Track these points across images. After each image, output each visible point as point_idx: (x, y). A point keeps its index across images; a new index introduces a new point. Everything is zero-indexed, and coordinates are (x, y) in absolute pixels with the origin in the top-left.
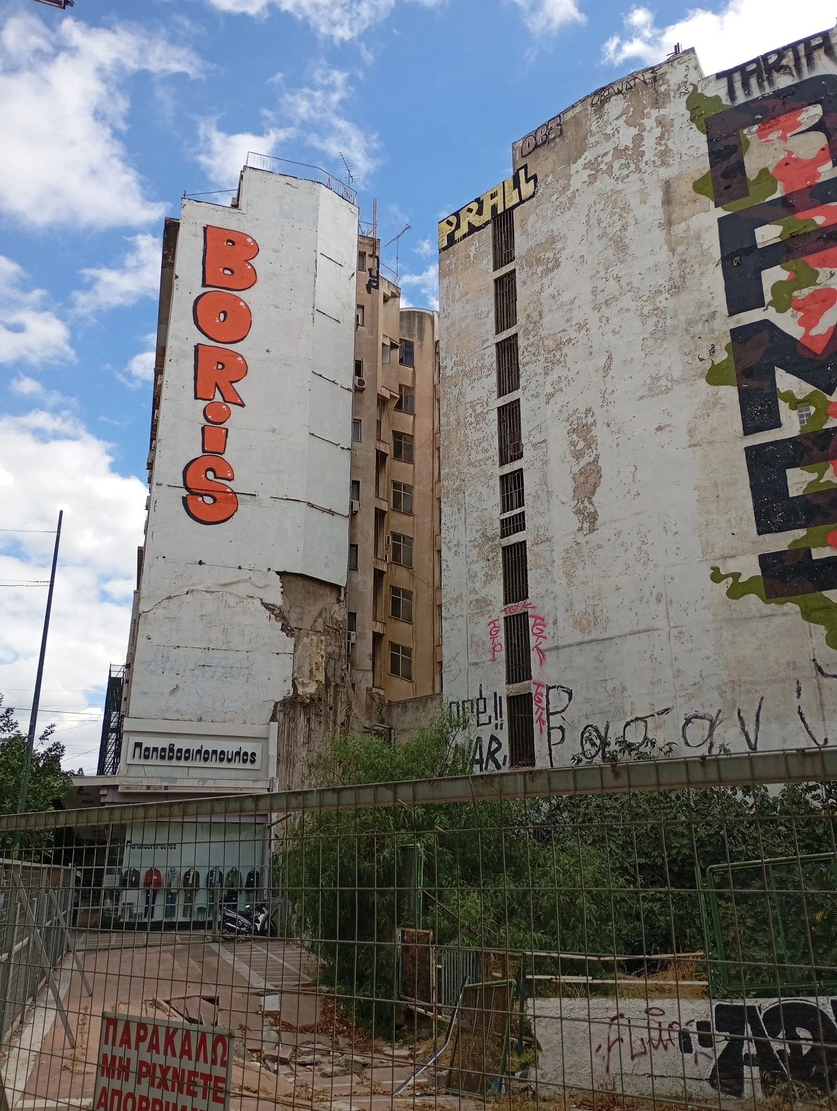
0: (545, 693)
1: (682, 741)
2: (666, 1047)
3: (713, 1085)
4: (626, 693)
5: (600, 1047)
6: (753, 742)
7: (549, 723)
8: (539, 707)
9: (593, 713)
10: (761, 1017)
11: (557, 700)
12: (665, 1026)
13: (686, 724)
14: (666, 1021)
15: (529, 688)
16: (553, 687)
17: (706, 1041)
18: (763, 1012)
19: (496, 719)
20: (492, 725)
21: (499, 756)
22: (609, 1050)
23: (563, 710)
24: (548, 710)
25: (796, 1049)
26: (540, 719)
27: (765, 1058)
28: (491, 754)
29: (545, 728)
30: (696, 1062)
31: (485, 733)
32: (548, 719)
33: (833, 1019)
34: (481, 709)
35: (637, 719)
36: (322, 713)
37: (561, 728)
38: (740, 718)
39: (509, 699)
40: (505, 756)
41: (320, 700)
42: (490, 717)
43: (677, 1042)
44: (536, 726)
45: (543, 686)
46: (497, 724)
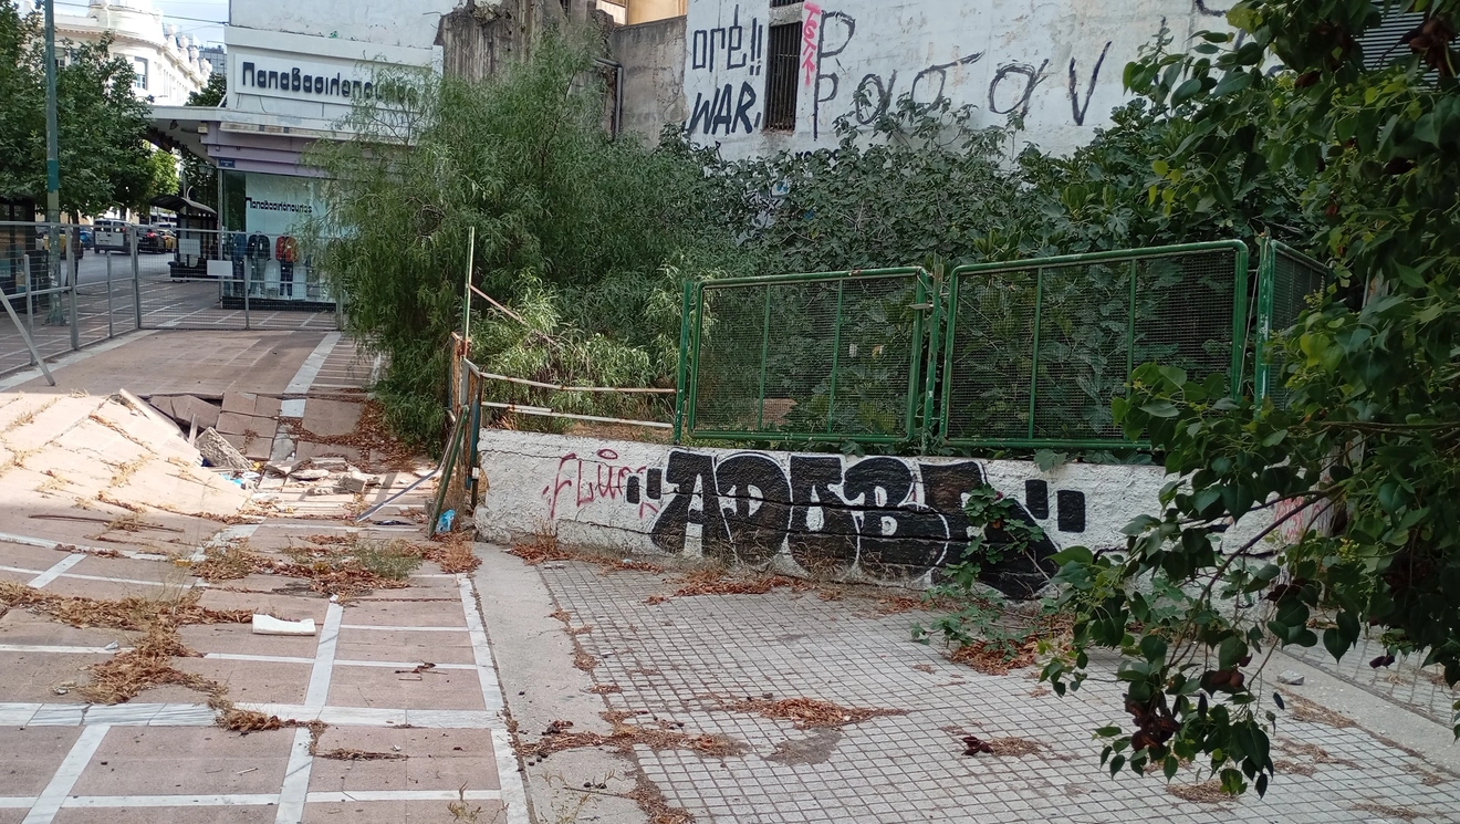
0: (819, 24)
1: (988, 104)
2: (613, 495)
3: (654, 540)
4: (925, 29)
5: (548, 488)
6: (1081, 109)
7: (819, 68)
8: (810, 45)
9: (877, 57)
10: (715, 470)
11: (834, 34)
12: (616, 471)
13: (998, 78)
14: (617, 465)
15: (799, 14)
16: (831, 15)
17: (654, 491)
18: (718, 464)
19: (753, 59)
20: (746, 69)
21: (751, 114)
22: (556, 493)
23: (840, 51)
24: (820, 48)
25: (743, 509)
26: (808, 62)
27: (711, 518)
28: (742, 110)
29: (813, 76)
30: (641, 514)
31: (737, 79)
32: (819, 62)
33: (789, 478)
34: (735, 44)
35: (933, 68)
36: (512, 37)
37: (834, 77)
38: (1072, 73)
39: (773, 29)
40: (759, 114)
41: (509, 16)
42: (745, 55)
43: (624, 491)
44: (802, 72)
45: (818, 12)
46: (752, 67)
